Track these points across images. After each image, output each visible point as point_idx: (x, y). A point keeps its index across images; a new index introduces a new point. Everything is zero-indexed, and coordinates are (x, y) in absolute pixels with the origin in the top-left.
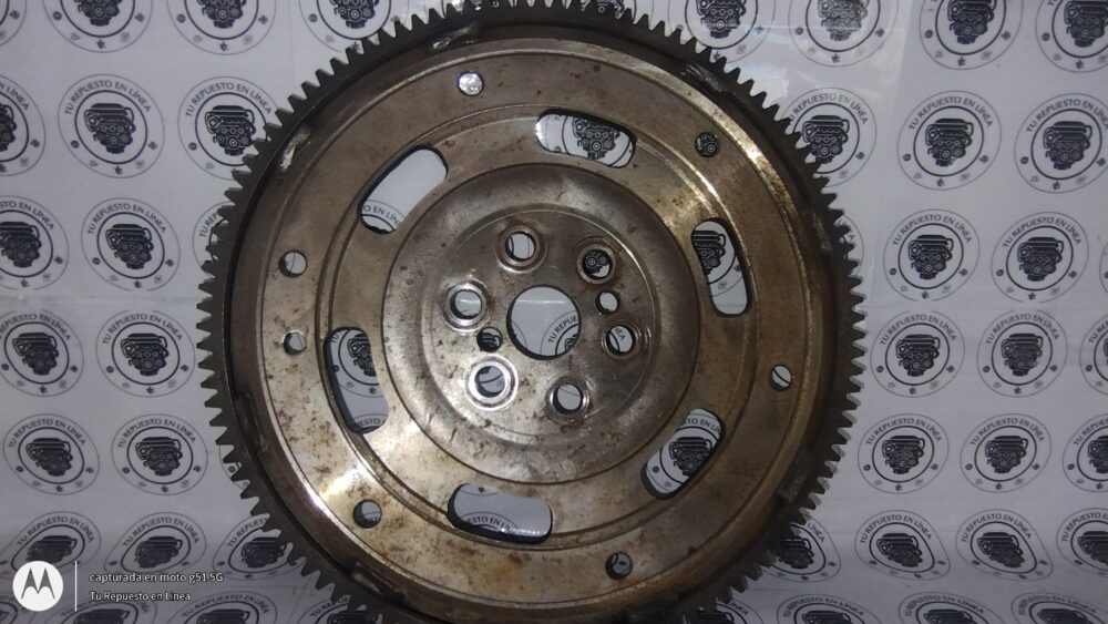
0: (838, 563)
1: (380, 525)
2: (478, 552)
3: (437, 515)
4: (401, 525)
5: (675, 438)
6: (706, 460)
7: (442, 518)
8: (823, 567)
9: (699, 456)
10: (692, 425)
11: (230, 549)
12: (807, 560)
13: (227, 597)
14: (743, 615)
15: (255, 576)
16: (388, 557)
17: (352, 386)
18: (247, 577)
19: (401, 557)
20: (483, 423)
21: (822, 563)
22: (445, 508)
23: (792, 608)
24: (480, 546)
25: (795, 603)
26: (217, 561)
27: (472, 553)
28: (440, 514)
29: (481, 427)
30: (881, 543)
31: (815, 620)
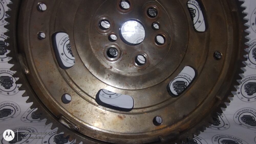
0: (229, 124)
1: (71, 103)
2: (106, 114)
3: (91, 100)
4: (79, 103)
5: (174, 81)
6: (185, 89)
7: (94, 101)
8: (224, 125)
9: (183, 88)
10: (180, 77)
11: (28, 113)
12: (218, 123)
13: (22, 128)
14: (200, 140)
15: (34, 122)
16: (73, 114)
17: (68, 60)
18: (31, 122)
19: (78, 115)
20: (109, 67)
21: (223, 124)
22: (95, 97)
23: (217, 138)
24: (108, 112)
25: (217, 137)
26: (23, 117)
27: (104, 114)
28: (93, 99)
29: (109, 69)
30: (242, 118)
31: (226, 143)
